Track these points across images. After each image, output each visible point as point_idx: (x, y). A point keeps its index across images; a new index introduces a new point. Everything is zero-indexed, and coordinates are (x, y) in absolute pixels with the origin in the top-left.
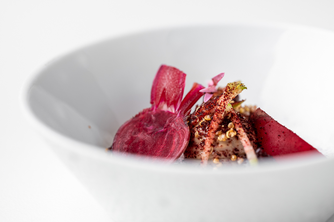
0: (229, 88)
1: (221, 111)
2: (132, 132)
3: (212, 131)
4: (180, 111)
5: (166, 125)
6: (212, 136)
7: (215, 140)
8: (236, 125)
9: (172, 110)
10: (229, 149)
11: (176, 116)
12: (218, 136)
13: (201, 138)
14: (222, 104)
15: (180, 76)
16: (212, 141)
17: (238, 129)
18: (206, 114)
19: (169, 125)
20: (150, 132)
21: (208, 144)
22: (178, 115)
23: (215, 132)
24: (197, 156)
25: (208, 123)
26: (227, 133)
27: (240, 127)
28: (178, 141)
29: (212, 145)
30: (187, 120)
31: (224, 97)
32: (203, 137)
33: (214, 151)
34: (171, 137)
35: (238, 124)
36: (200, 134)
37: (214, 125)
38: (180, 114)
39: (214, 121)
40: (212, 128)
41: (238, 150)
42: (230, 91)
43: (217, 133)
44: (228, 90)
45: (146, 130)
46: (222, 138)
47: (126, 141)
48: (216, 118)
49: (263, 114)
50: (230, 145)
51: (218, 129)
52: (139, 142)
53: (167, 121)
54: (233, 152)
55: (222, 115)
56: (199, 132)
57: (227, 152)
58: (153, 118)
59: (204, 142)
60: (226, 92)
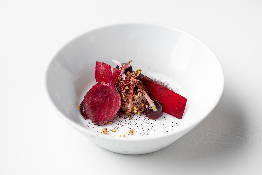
0: (135, 73)
1: (133, 84)
2: (91, 98)
3: (131, 95)
4: (112, 85)
5: (107, 93)
6: (132, 97)
7: (133, 98)
8: (141, 89)
9: (108, 85)
10: (139, 101)
11: (111, 88)
12: (134, 96)
13: (126, 98)
14: (133, 81)
15: (107, 67)
16: (132, 99)
17: (142, 91)
18: (126, 86)
19: (108, 93)
20: (100, 97)
21: (130, 101)
22: (112, 87)
23: (133, 95)
24: (125, 106)
25: (128, 90)
26: (138, 94)
27: (143, 90)
28: (116, 101)
29: (132, 101)
30: (117, 90)
31: (134, 78)
32: (127, 97)
33: (133, 103)
34: (111, 99)
35: (141, 88)
36: (125, 96)
37: (132, 91)
38: (112, 86)
39: (131, 90)
40: (131, 93)
41: (143, 100)
42: (136, 74)
43: (134, 95)
44: (135, 74)
45: (98, 96)
46: (136, 97)
47: (90, 103)
48: (131, 88)
49: (150, 80)
50: (140, 99)
51: (134, 93)
52: (96, 103)
53: (107, 91)
54: (141, 102)
55: (134, 86)
56: (124, 95)
57: (139, 102)
58: (100, 89)
59: (128, 100)
60: (134, 75)
